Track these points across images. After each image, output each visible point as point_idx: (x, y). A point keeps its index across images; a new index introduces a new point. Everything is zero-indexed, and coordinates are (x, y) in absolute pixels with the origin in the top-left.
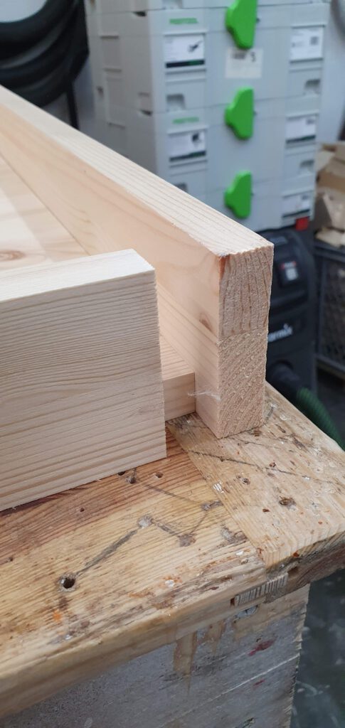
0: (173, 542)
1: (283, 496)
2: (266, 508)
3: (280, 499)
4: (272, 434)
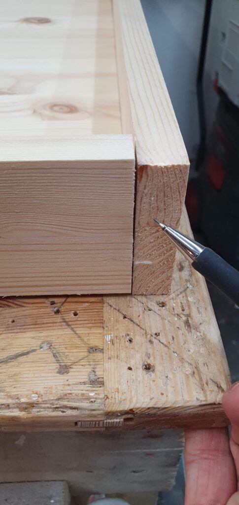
0: (54, 368)
1: (149, 362)
2: (132, 367)
3: (146, 364)
4: (174, 309)
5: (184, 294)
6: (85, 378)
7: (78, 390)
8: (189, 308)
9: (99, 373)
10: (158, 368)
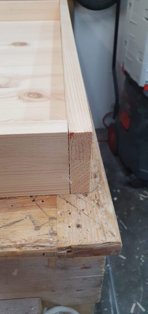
0: (33, 227)
1: (79, 223)
2: (70, 226)
3: (77, 224)
4: (91, 197)
5: (96, 190)
6: (47, 232)
7: (44, 238)
8: (99, 196)
9: (54, 229)
10: (83, 226)
